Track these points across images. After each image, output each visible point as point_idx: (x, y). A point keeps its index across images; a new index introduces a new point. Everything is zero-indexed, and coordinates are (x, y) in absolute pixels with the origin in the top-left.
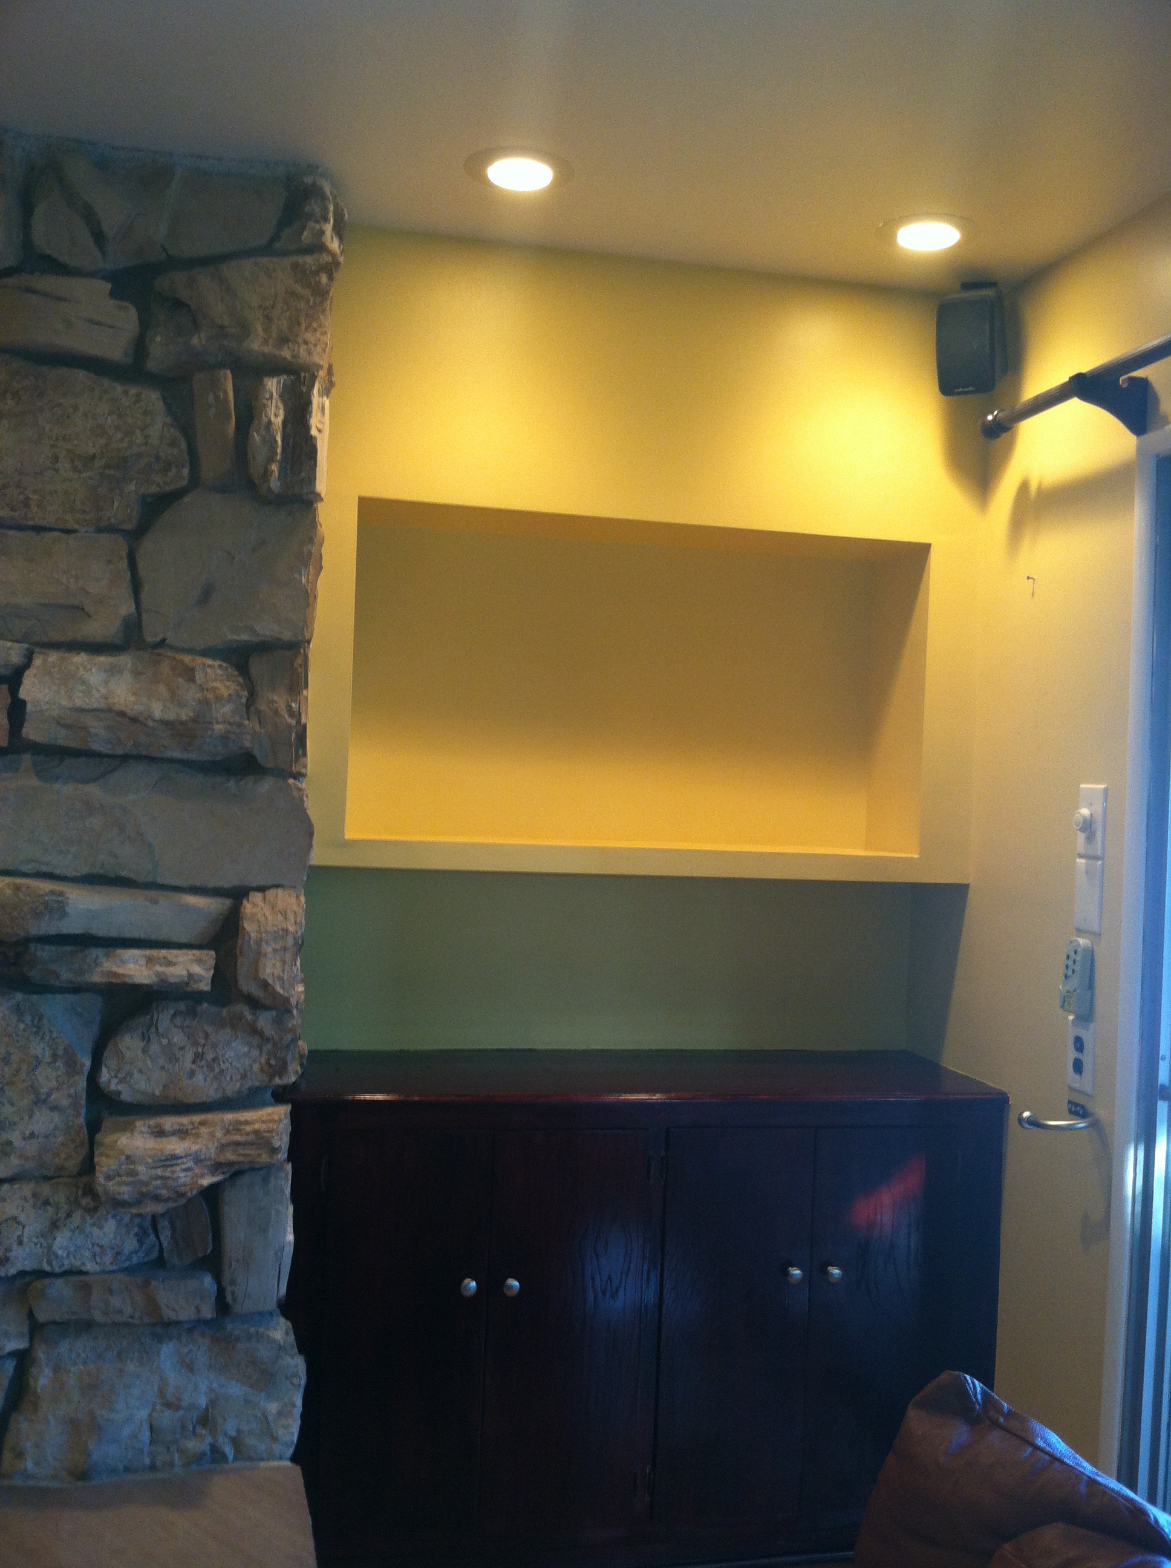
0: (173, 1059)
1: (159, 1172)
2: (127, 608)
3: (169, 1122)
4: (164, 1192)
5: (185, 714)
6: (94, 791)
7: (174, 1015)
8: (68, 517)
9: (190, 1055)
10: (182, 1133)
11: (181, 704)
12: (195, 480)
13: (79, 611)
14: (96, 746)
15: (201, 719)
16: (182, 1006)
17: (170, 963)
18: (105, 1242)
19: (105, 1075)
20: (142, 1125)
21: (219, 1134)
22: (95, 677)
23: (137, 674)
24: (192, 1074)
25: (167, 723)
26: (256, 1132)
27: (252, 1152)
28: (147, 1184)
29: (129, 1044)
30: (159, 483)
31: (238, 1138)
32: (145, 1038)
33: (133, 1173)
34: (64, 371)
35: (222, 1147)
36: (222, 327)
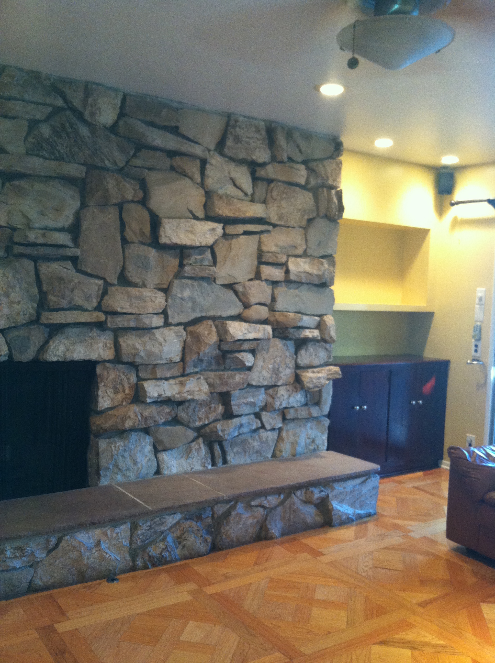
0: (311, 355)
1: (317, 381)
2: (304, 247)
3: (315, 370)
4: (319, 386)
5: (320, 273)
6: (297, 291)
7: (311, 345)
8: (295, 224)
9: (314, 354)
10: (318, 372)
11: (320, 270)
12: (318, 215)
13: (295, 247)
14: (303, 281)
15: (324, 274)
16: (313, 343)
17: (314, 333)
18: (298, 399)
19: (298, 360)
20: (310, 370)
21: (326, 372)
22: (302, 264)
23: (309, 263)
24: (314, 359)
25: (317, 275)
26: (335, 371)
27: (335, 375)
28: (315, 384)
29: (303, 352)
30: (311, 216)
31: (331, 373)
32: (306, 350)
33: (312, 381)
34: (294, 187)
35: (328, 375)
36: (323, 177)
